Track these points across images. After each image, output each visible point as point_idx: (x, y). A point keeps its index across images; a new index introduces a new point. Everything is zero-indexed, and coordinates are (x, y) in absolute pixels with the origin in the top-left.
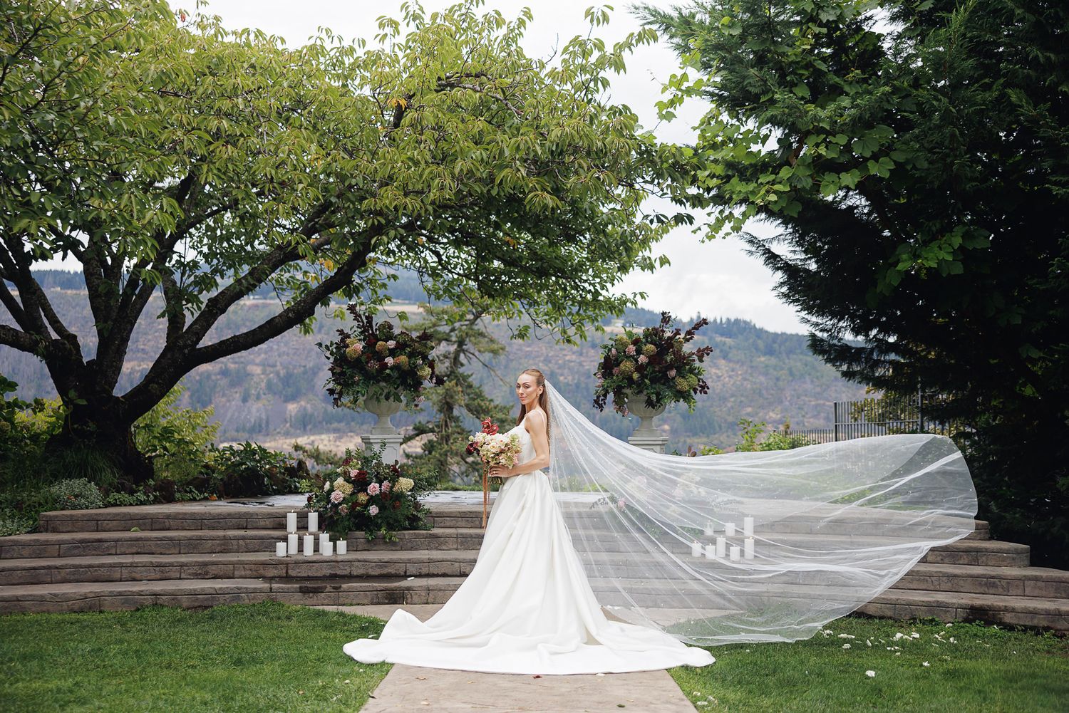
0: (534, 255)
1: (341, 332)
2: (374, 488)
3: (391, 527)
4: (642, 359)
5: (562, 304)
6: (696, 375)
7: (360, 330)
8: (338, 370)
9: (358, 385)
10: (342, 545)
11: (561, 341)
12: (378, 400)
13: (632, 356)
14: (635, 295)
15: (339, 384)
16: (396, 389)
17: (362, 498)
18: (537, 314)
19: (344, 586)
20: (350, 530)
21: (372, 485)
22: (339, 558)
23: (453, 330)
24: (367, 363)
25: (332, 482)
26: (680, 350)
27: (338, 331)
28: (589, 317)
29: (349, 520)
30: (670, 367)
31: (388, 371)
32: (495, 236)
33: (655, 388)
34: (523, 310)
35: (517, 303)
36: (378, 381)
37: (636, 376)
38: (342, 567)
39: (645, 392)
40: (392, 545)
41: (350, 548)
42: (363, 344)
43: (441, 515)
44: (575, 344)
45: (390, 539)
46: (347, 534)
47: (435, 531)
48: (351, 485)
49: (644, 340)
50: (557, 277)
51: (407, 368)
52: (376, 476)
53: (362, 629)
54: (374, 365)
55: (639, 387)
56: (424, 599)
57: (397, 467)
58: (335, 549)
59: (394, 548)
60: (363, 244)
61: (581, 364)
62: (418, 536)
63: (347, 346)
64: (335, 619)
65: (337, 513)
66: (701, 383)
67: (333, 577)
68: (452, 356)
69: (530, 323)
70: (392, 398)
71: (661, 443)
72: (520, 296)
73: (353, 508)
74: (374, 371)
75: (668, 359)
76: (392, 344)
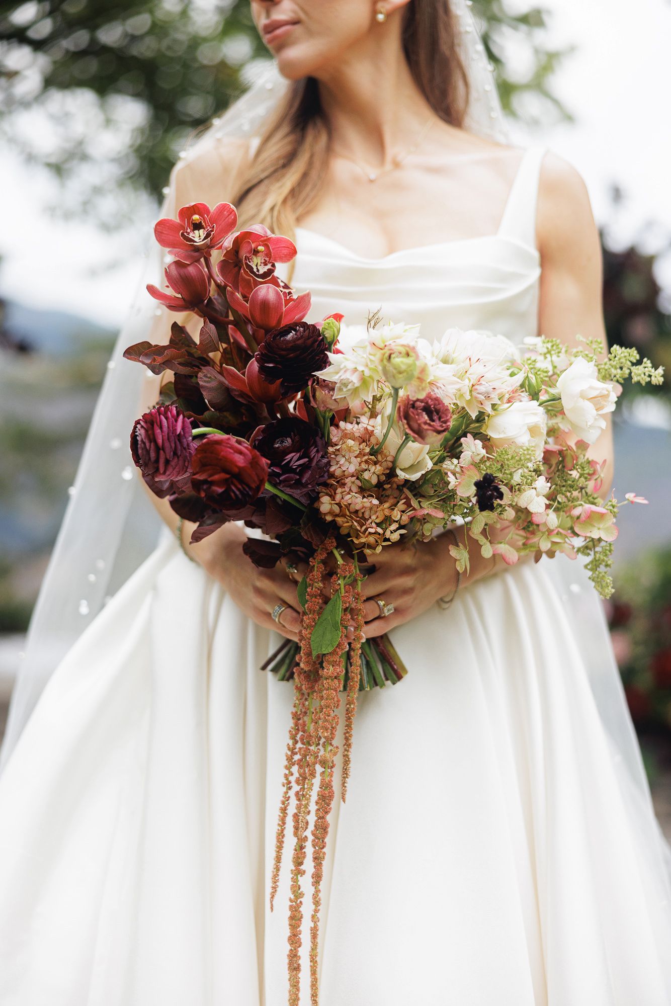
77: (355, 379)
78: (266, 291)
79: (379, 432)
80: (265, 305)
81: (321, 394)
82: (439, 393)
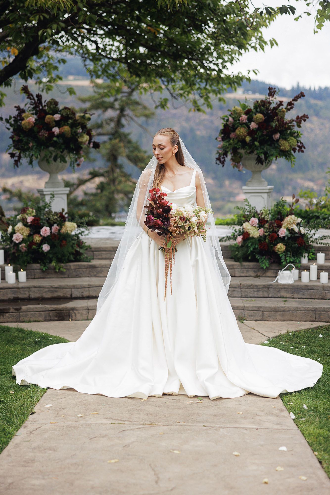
0: (171, 41)
1: (18, 108)
2: (45, 231)
3: (60, 261)
4: (253, 125)
5: (193, 81)
6: (295, 137)
7: (32, 106)
8: (16, 138)
9: (32, 149)
10: (22, 274)
11: (193, 110)
12: (48, 161)
13: (246, 124)
14: (249, 71)
15: (18, 149)
16: (62, 152)
17: (37, 238)
18: (174, 89)
19: (24, 308)
20: (28, 263)
21: (44, 228)
22: (21, 285)
23: (116, 100)
24: (39, 132)
25: (14, 226)
26: (283, 118)
27: (15, 107)
28: (214, 91)
29: (27, 256)
30: (275, 131)
31: (55, 139)
32: (139, 27)
33: (263, 149)
34: (163, 87)
35: (158, 80)
36: (48, 147)
37: (248, 139)
38: (22, 292)
39: (255, 152)
40: (61, 274)
41: (29, 276)
42: (35, 117)
43: (98, 250)
44: (204, 112)
45: (59, 269)
46: (26, 266)
47: (94, 262)
48: (28, 229)
49: (254, 111)
50: (189, 59)
51: (69, 135)
52: (47, 221)
53: (36, 342)
54: (44, 134)
55: (251, 148)
56: (85, 317)
57: (64, 214)
58: (17, 277)
59: (63, 276)
60: (32, 37)
61: (212, 122)
62: (80, 267)
63: (23, 119)
64: (16, 334)
65: (18, 250)
66: (299, 144)
67: (16, 300)
68: (116, 120)
69: (169, 96)
70: (59, 160)
71: (267, 191)
72: (160, 75)
73: (29, 246)
74: (44, 139)
75: (274, 125)
76: (57, 117)
77: (175, 214)
78: (163, 201)
79: (177, 220)
80: (163, 203)
81: (170, 215)
82: (184, 216)
